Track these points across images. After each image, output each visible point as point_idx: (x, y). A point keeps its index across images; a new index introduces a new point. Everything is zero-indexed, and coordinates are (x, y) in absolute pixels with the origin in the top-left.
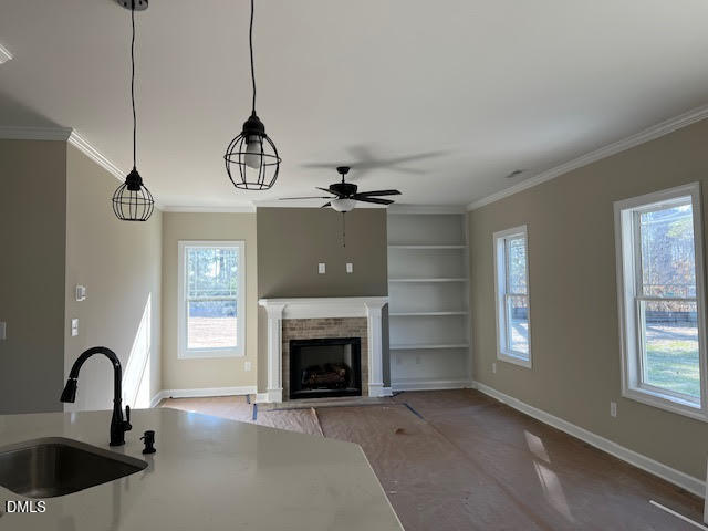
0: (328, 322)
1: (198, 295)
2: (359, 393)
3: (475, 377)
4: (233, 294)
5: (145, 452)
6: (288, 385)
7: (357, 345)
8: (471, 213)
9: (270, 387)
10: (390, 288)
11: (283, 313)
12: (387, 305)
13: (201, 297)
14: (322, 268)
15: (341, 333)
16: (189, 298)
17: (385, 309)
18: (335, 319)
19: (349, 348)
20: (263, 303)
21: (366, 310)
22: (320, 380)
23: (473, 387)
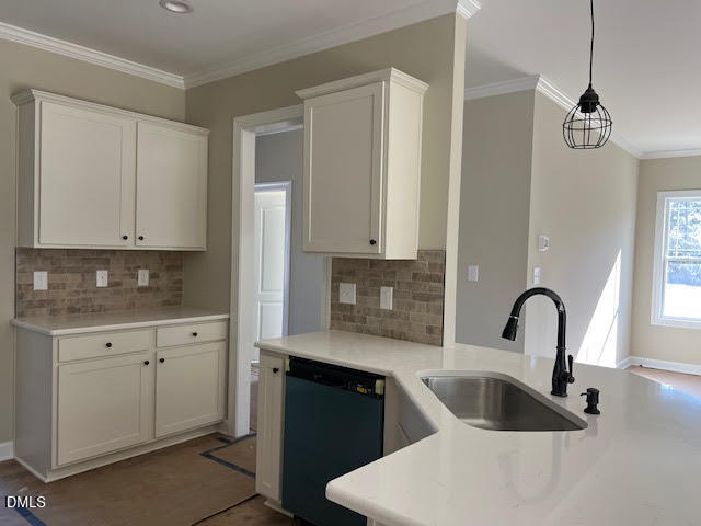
1: (680, 255)
5: (586, 411)
13: (684, 258)
16: (668, 257)
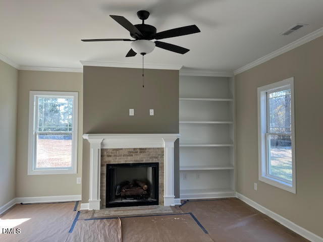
0: (135, 151)
1: (45, 130)
2: (157, 203)
3: (238, 190)
4: (70, 129)
6: (105, 197)
7: (156, 168)
8: (237, 77)
9: (91, 199)
10: (180, 128)
11: (102, 144)
12: (178, 140)
13: (46, 131)
14: (132, 112)
15: (145, 159)
16: (38, 132)
17: (177, 142)
18: (141, 149)
19: (150, 169)
20: (86, 137)
21: (163, 143)
22: (128, 193)
23: (237, 197)
